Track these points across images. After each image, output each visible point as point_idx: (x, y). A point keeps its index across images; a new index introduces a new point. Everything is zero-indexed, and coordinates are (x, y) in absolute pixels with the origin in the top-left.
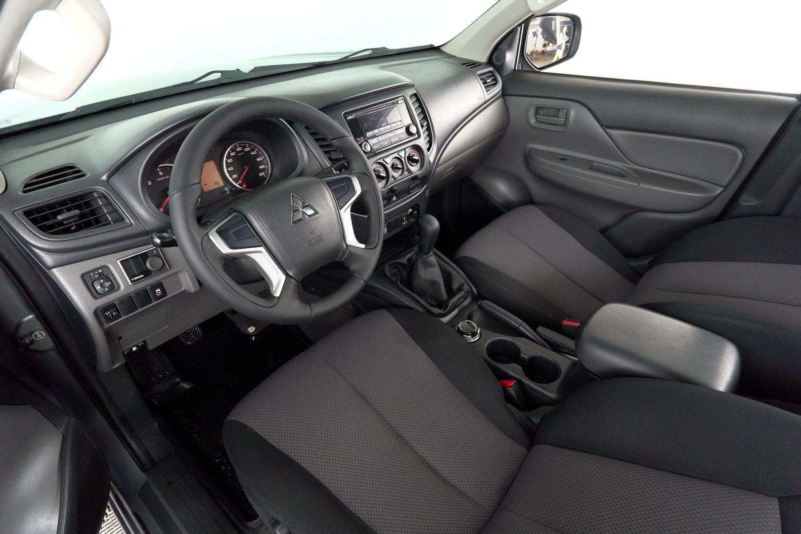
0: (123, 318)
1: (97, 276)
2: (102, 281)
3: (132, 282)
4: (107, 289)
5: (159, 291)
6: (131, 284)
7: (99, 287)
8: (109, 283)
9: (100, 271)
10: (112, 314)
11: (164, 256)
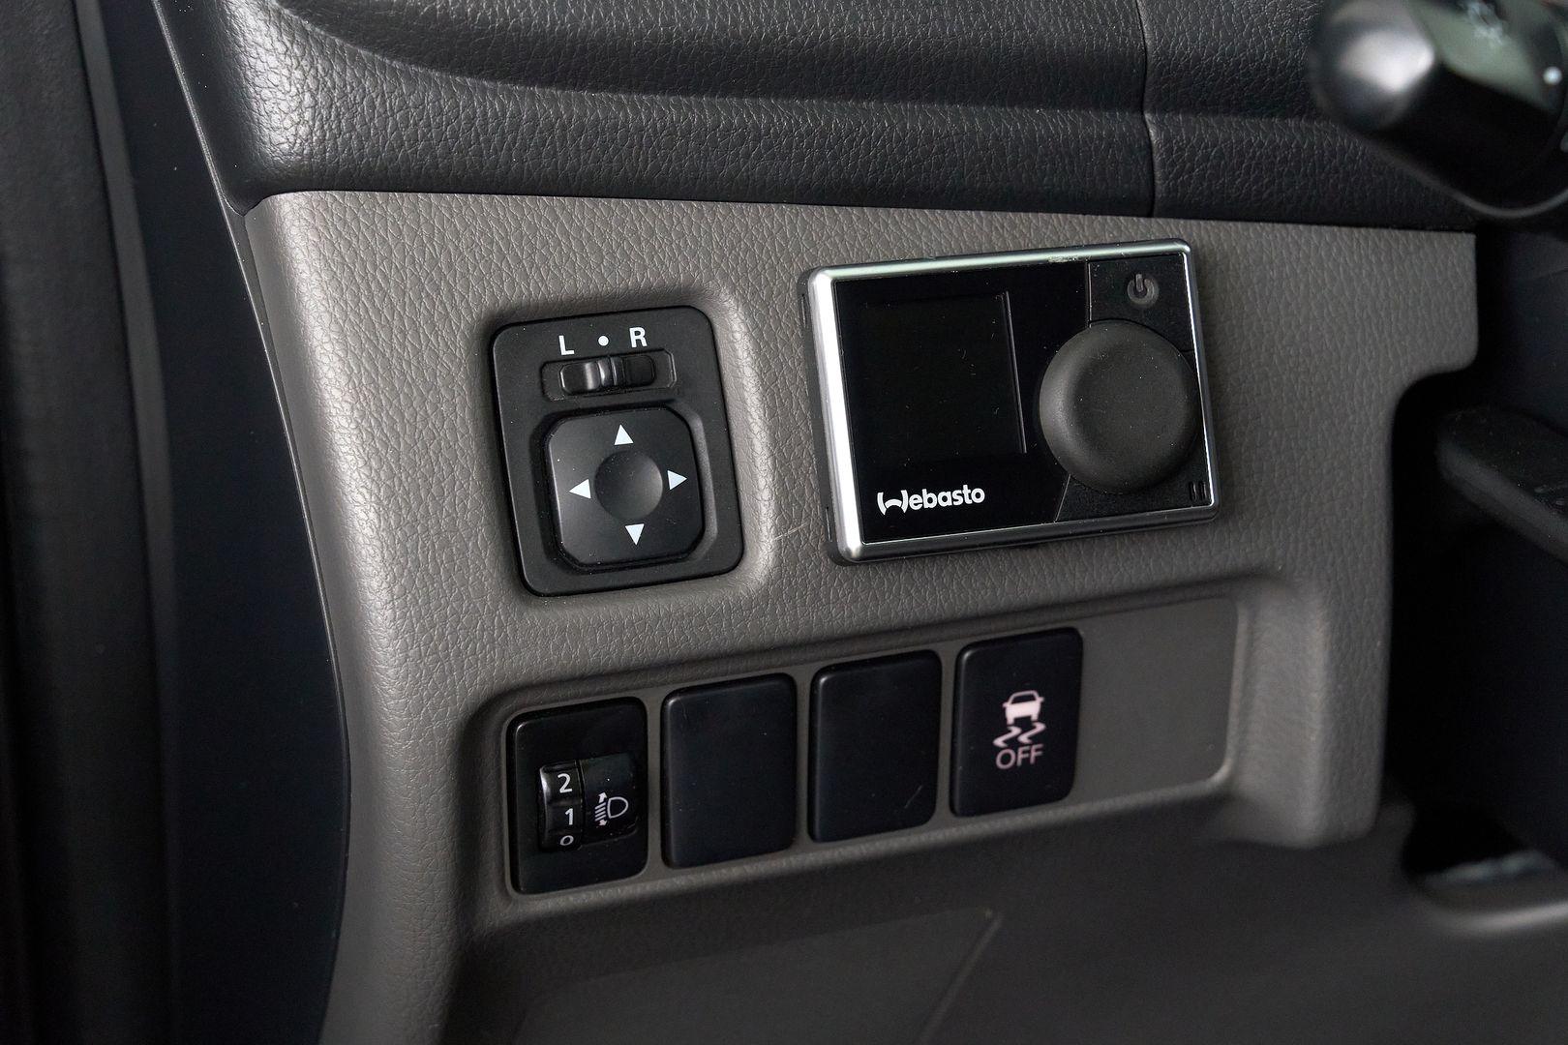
0: (655, 881)
1: (594, 375)
2: (623, 438)
3: (872, 523)
4: (635, 531)
5: (1024, 723)
6: (852, 539)
7: (584, 489)
8: (675, 480)
9: (637, 336)
10: (585, 800)
11: (1207, 333)
